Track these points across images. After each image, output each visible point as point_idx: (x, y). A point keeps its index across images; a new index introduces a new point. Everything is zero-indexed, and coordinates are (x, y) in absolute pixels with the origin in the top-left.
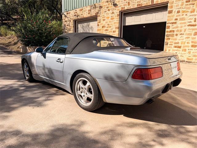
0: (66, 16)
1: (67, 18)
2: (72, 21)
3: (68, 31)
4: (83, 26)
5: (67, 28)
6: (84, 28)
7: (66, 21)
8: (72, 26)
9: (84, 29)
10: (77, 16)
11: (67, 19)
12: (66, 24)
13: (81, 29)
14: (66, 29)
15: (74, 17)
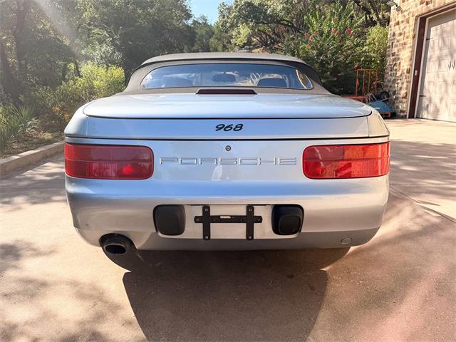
0: (399, 9)
1: (400, 15)
2: (412, 21)
3: (398, 51)
4: (443, 32)
5: (398, 41)
6: (445, 36)
7: (398, 23)
8: (412, 34)
9: (446, 39)
10: (427, 4)
11: (400, 18)
12: (397, 33)
13: (436, 42)
14: (396, 46)
15: (419, 7)
